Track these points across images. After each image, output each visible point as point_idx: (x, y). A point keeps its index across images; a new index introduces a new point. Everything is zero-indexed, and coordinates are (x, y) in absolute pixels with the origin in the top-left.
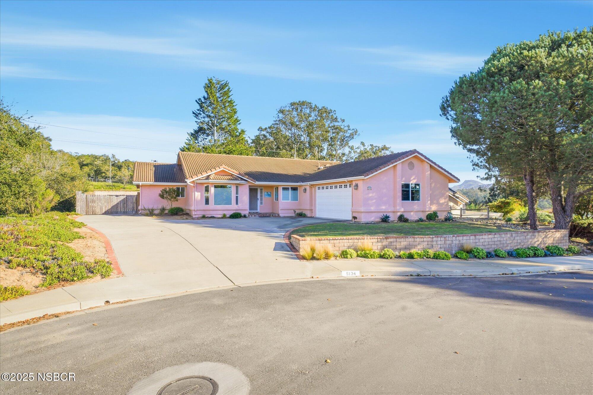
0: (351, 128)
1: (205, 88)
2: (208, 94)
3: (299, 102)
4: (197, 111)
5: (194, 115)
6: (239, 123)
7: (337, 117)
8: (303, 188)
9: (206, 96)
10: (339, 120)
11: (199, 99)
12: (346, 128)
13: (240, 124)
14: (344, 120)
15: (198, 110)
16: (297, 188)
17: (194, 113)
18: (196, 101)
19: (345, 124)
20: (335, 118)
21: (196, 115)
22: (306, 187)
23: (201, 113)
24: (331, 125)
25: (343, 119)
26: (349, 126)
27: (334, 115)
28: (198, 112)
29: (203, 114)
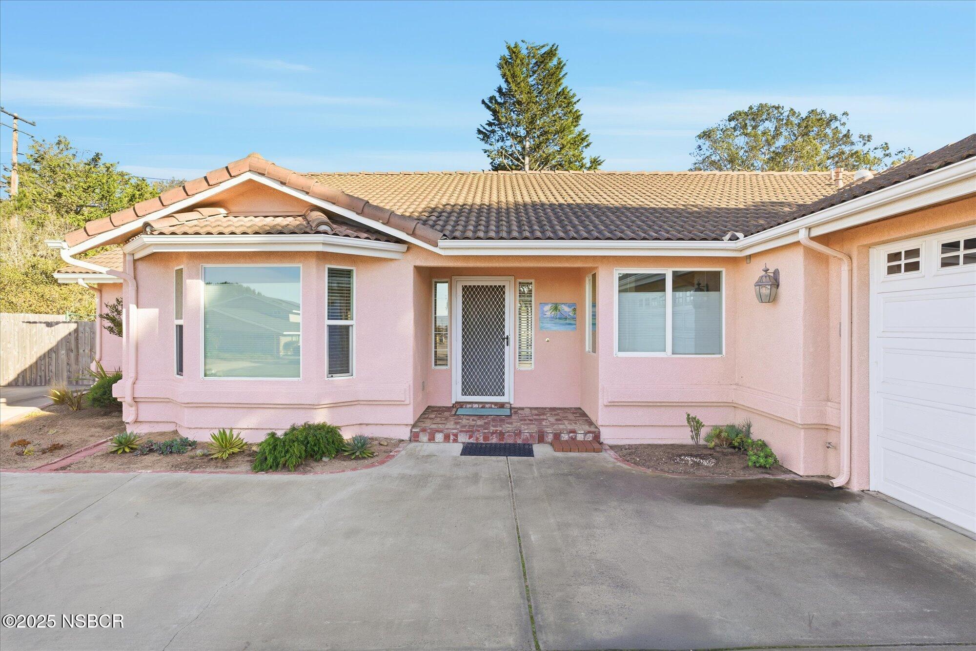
0: (892, 150)
1: (500, 67)
2: (507, 81)
3: (751, 108)
4: (487, 127)
5: (481, 136)
6: (585, 144)
7: (849, 130)
8: (755, 271)
9: (504, 86)
10: (855, 138)
11: (492, 99)
12: (880, 154)
13: (588, 145)
14: (869, 137)
15: (490, 124)
16: (717, 275)
17: (480, 132)
18: (483, 102)
19: (876, 142)
20: (845, 136)
21: (485, 135)
22: (772, 263)
23: (497, 129)
24: (833, 152)
25: (866, 134)
26: (886, 147)
27: (840, 128)
28: (489, 128)
29: (500, 133)
